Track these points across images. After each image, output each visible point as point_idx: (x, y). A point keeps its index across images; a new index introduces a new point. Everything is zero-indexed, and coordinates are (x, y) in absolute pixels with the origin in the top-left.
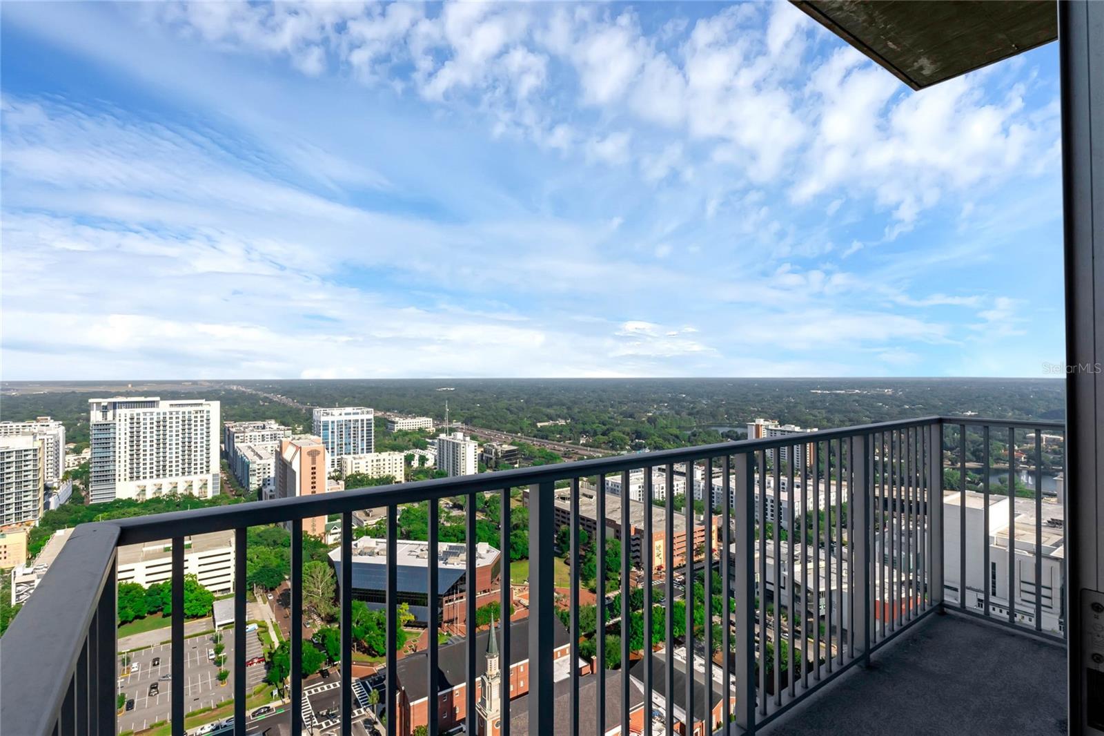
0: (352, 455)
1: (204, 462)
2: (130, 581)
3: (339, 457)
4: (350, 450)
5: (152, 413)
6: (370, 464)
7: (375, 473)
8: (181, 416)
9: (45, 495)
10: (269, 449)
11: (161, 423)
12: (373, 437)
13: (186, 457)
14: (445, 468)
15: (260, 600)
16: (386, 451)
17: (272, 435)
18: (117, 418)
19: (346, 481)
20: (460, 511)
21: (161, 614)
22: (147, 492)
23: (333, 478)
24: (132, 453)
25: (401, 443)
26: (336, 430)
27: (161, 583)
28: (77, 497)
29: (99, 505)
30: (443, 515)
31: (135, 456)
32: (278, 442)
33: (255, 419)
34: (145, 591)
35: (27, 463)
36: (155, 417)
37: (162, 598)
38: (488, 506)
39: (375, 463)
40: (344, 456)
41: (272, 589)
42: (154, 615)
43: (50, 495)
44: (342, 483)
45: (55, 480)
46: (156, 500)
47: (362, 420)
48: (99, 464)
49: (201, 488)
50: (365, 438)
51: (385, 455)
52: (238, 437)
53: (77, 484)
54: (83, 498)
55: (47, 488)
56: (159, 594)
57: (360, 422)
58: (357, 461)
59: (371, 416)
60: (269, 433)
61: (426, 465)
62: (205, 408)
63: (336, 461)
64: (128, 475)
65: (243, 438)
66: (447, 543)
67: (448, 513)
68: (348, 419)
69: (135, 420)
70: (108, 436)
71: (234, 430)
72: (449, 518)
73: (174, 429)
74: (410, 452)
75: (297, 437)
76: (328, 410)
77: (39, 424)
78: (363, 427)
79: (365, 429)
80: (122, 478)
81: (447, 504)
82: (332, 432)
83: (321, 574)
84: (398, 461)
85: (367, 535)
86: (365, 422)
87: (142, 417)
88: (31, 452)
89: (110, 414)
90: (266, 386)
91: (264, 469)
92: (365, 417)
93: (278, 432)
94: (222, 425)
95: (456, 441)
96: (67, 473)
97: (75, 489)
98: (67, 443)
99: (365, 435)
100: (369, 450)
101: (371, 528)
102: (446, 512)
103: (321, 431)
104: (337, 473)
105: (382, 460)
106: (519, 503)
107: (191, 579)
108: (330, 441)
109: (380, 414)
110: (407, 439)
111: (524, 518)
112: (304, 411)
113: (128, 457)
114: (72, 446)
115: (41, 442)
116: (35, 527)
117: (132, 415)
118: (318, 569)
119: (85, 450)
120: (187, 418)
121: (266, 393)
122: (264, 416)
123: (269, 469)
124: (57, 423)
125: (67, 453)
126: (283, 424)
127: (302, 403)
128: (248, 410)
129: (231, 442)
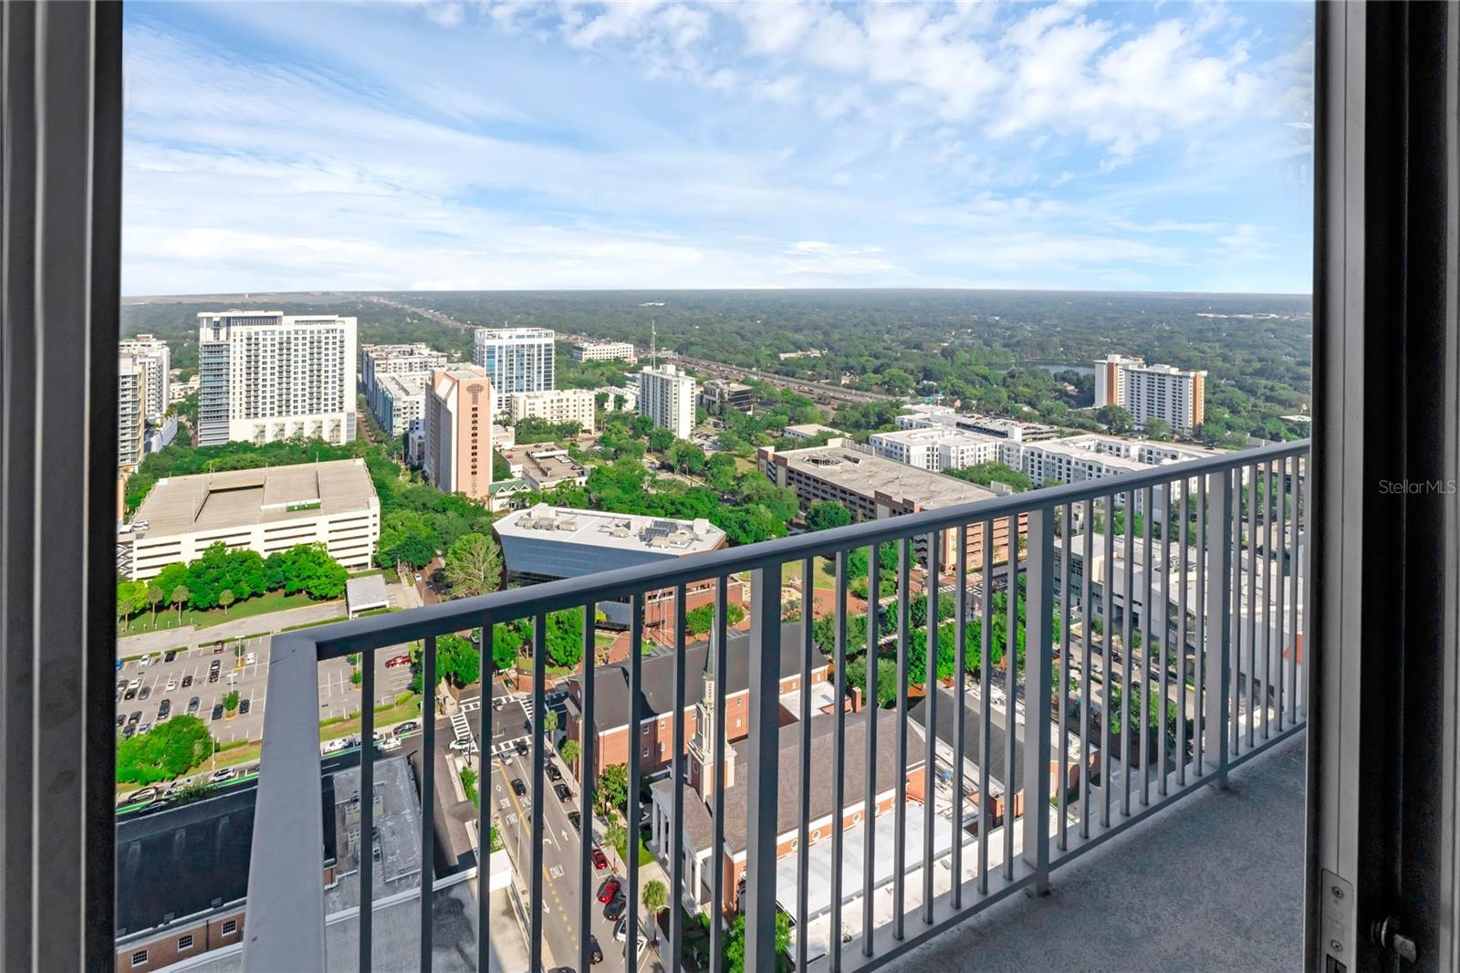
0: (525, 393)
1: (337, 396)
2: (245, 548)
3: (509, 395)
4: (523, 385)
5: (273, 332)
6: (549, 405)
7: (555, 418)
8: (308, 336)
9: (146, 433)
10: (418, 382)
11: (285, 345)
12: (553, 369)
13: (315, 389)
14: (651, 414)
15: (404, 580)
16: (571, 388)
17: (421, 363)
18: (232, 338)
19: (517, 428)
20: (670, 474)
21: (281, 591)
22: (266, 434)
23: (500, 423)
24: (249, 382)
25: (592, 378)
26: (504, 359)
27: (283, 551)
28: (183, 438)
29: (209, 448)
30: (646, 478)
31: (253, 387)
32: (428, 372)
33: (400, 342)
34: (263, 561)
35: (126, 393)
36: (277, 337)
37: (284, 572)
38: (709, 469)
39: (555, 404)
40: (514, 393)
41: (420, 568)
42: (274, 593)
43: (152, 434)
44: (511, 429)
45: (158, 415)
46: (278, 445)
47: (539, 346)
48: (210, 396)
49: (332, 431)
50: (543, 370)
51: (568, 394)
52: (379, 365)
53: (184, 421)
54: (191, 439)
55: (148, 425)
56: (280, 566)
57: (536, 349)
58: (531, 401)
59: (551, 341)
60: (418, 360)
61: (624, 409)
62: (338, 326)
63: (504, 399)
64: (244, 411)
65: (385, 366)
66: (652, 518)
67: (654, 476)
68: (520, 344)
69: (253, 341)
70: (220, 360)
71: (373, 355)
72: (654, 483)
73: (301, 353)
74: (603, 390)
75: (454, 366)
76: (496, 332)
77: (139, 343)
78: (540, 355)
79: (543, 357)
80: (237, 414)
81: (653, 463)
82: (500, 361)
83: (484, 550)
84: (587, 403)
85: (544, 501)
86: (543, 348)
87: (261, 337)
88: (130, 379)
89: (223, 332)
90: (415, 298)
91: (412, 408)
92: (543, 341)
93: (429, 360)
94: (359, 348)
95: (665, 377)
96: (171, 406)
97: (181, 427)
98: (172, 368)
99: (543, 365)
100: (548, 386)
101: (549, 492)
102: (650, 475)
103: (485, 359)
104: (505, 417)
105: (564, 400)
106: (752, 466)
107: (319, 549)
108: (496, 372)
109: (563, 337)
110: (600, 373)
111: (759, 486)
112: (463, 332)
113: (245, 388)
114: (177, 372)
115: (141, 366)
116: (134, 473)
117: (249, 333)
118: (479, 545)
119: (193, 378)
120: (316, 338)
121: (416, 307)
122: (412, 338)
123: (418, 408)
124: (160, 342)
125: (172, 381)
126: (438, 350)
127: (460, 321)
128: (391, 329)
129: (370, 371)
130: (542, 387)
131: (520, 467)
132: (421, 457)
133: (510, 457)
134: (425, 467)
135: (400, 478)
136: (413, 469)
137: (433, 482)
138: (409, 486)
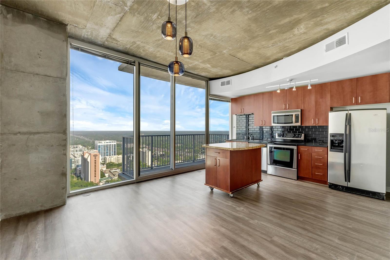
0: (109, 156)
3: (104, 157)
4: (108, 155)
6: (115, 159)
7: (117, 162)
10: (79, 155)
12: (116, 150)
16: (121, 155)
17: (80, 150)
19: (107, 165)
23: (102, 164)
26: (103, 148)
32: (82, 152)
33: (73, 145)
39: (117, 159)
40: (106, 157)
44: (105, 165)
47: (112, 145)
58: (110, 158)
59: (115, 143)
68: (107, 144)
75: (89, 150)
76: (100, 141)
78: (112, 147)
91: (77, 161)
92: (113, 143)
93: (82, 149)
95: (144, 151)
99: (113, 149)
100: (115, 155)
103: (98, 148)
104: (104, 162)
105: (119, 158)
108: (101, 151)
109: (118, 143)
112: (91, 142)
123: (79, 161)
126: (84, 146)
130: (113, 155)
131: (108, 174)
132: (80, 173)
133: (105, 172)
134: (81, 176)
135: (74, 179)
136: (78, 177)
137: (83, 179)
138: (77, 181)
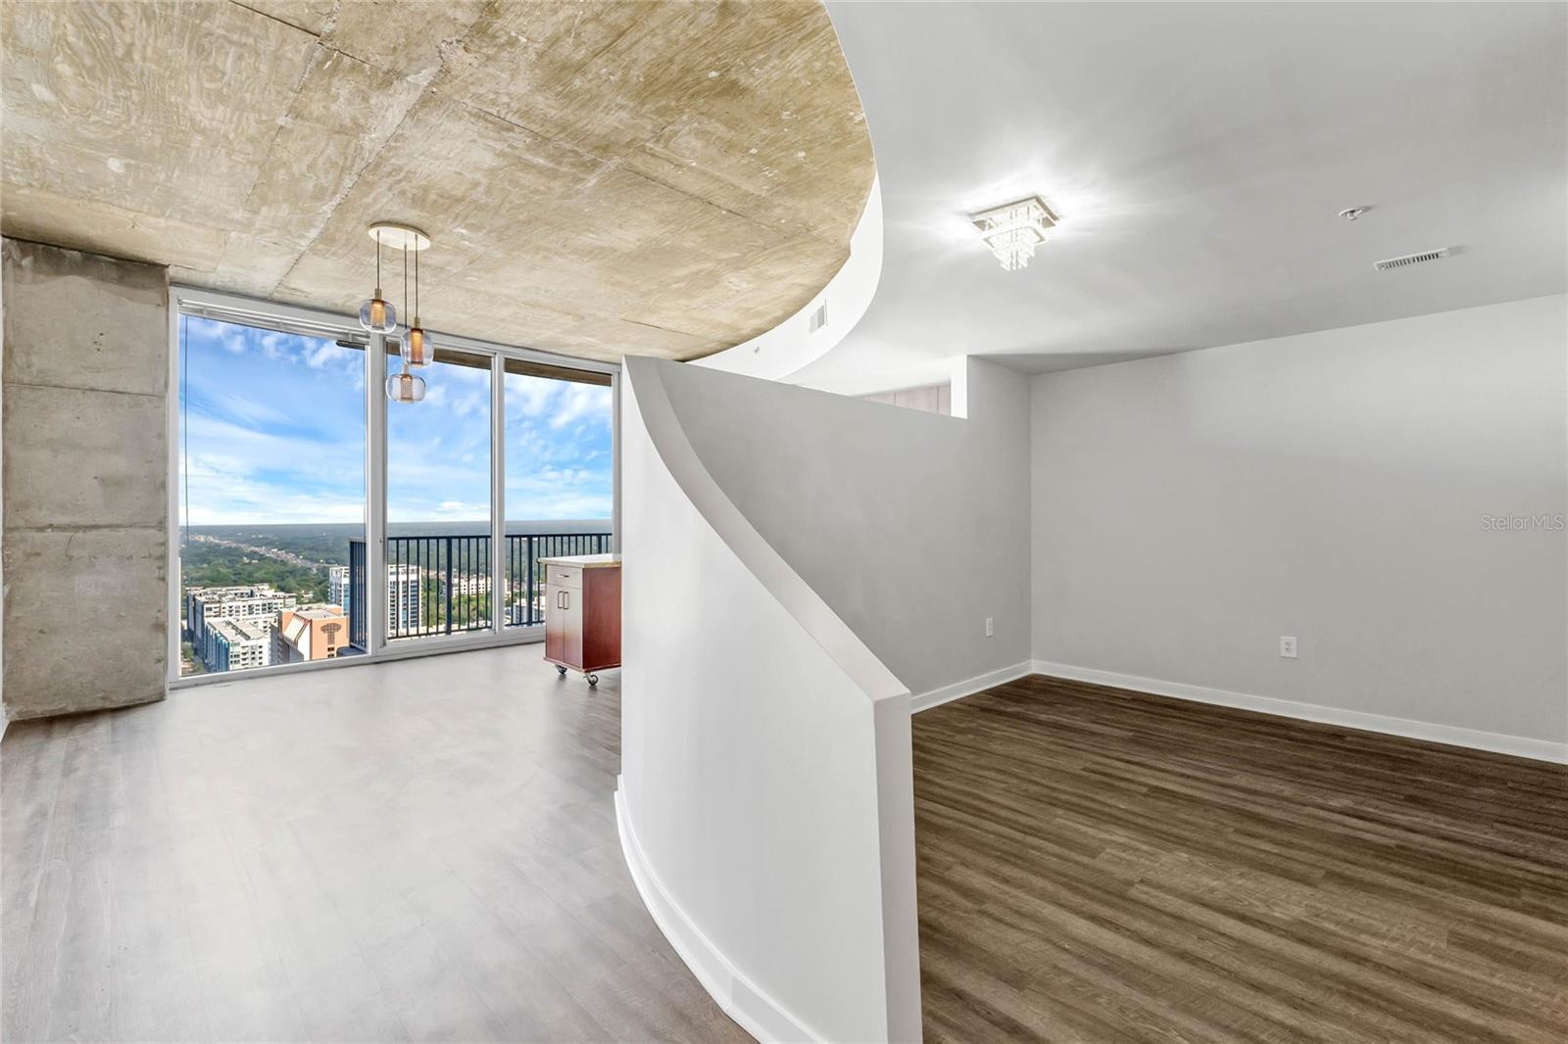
10: (261, 625)
12: (421, 606)
17: (264, 605)
32: (275, 614)
33: (235, 583)
52: (210, 609)
59: (418, 577)
60: (260, 602)
65: (217, 610)
71: (203, 599)
74: (474, 624)
75: (305, 607)
78: (405, 592)
79: (409, 593)
86: (409, 584)
90: (254, 536)
91: (254, 653)
92: (409, 577)
93: (275, 601)
94: (185, 593)
99: (409, 602)
103: (343, 598)
110: (471, 604)
112: (315, 571)
121: (252, 545)
122: (251, 579)
123: (260, 653)
126: (282, 589)
127: (311, 560)
128: (224, 570)
129: (199, 616)
130: (409, 621)
